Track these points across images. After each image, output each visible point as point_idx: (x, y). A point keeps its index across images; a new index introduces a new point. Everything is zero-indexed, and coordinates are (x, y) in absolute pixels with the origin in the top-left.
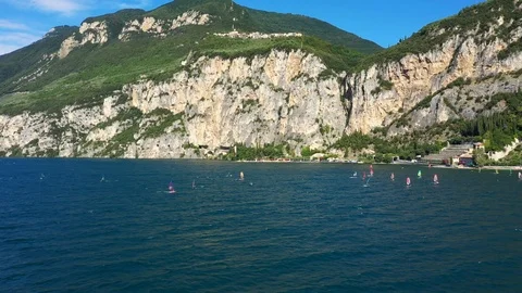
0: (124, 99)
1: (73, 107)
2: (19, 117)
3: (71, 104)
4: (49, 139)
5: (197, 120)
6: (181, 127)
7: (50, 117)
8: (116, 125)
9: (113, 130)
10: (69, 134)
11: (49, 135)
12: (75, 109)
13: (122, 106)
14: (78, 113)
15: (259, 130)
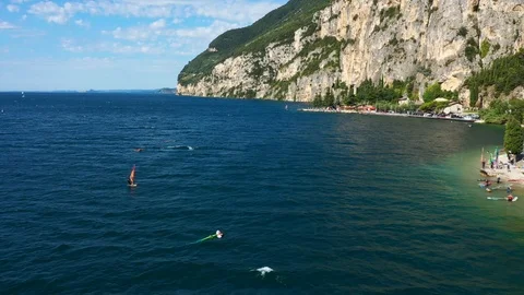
0: (314, 29)
1: (274, 44)
2: (239, 58)
3: (273, 41)
4: (250, 80)
5: (349, 48)
6: (335, 59)
7: (254, 57)
8: (297, 61)
9: (294, 69)
10: (266, 74)
11: (250, 75)
12: (275, 47)
13: (309, 38)
14: (277, 50)
15: (390, 57)
